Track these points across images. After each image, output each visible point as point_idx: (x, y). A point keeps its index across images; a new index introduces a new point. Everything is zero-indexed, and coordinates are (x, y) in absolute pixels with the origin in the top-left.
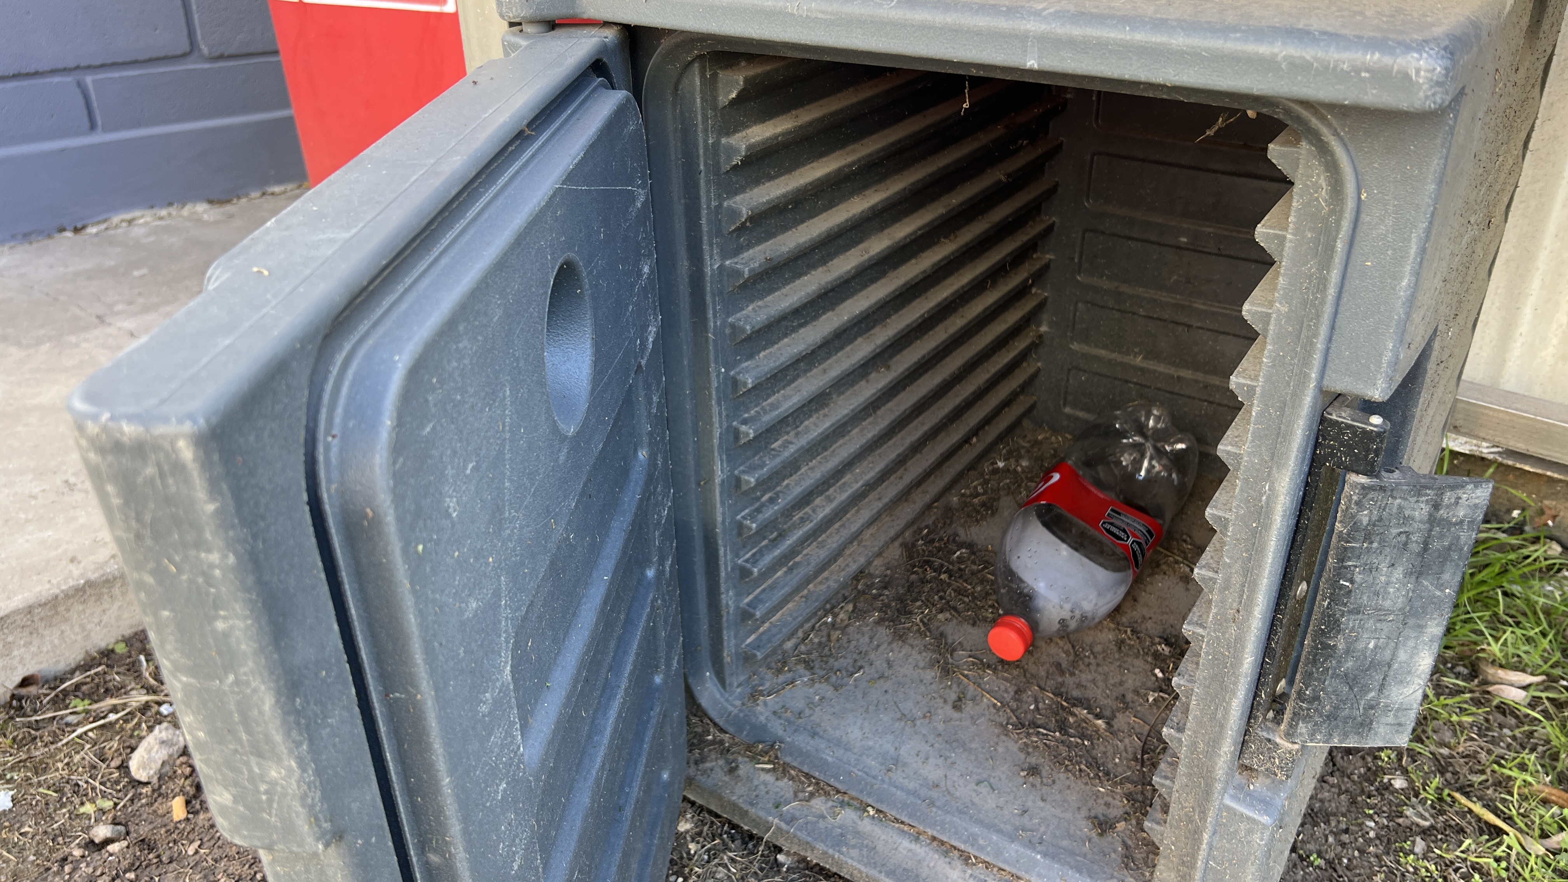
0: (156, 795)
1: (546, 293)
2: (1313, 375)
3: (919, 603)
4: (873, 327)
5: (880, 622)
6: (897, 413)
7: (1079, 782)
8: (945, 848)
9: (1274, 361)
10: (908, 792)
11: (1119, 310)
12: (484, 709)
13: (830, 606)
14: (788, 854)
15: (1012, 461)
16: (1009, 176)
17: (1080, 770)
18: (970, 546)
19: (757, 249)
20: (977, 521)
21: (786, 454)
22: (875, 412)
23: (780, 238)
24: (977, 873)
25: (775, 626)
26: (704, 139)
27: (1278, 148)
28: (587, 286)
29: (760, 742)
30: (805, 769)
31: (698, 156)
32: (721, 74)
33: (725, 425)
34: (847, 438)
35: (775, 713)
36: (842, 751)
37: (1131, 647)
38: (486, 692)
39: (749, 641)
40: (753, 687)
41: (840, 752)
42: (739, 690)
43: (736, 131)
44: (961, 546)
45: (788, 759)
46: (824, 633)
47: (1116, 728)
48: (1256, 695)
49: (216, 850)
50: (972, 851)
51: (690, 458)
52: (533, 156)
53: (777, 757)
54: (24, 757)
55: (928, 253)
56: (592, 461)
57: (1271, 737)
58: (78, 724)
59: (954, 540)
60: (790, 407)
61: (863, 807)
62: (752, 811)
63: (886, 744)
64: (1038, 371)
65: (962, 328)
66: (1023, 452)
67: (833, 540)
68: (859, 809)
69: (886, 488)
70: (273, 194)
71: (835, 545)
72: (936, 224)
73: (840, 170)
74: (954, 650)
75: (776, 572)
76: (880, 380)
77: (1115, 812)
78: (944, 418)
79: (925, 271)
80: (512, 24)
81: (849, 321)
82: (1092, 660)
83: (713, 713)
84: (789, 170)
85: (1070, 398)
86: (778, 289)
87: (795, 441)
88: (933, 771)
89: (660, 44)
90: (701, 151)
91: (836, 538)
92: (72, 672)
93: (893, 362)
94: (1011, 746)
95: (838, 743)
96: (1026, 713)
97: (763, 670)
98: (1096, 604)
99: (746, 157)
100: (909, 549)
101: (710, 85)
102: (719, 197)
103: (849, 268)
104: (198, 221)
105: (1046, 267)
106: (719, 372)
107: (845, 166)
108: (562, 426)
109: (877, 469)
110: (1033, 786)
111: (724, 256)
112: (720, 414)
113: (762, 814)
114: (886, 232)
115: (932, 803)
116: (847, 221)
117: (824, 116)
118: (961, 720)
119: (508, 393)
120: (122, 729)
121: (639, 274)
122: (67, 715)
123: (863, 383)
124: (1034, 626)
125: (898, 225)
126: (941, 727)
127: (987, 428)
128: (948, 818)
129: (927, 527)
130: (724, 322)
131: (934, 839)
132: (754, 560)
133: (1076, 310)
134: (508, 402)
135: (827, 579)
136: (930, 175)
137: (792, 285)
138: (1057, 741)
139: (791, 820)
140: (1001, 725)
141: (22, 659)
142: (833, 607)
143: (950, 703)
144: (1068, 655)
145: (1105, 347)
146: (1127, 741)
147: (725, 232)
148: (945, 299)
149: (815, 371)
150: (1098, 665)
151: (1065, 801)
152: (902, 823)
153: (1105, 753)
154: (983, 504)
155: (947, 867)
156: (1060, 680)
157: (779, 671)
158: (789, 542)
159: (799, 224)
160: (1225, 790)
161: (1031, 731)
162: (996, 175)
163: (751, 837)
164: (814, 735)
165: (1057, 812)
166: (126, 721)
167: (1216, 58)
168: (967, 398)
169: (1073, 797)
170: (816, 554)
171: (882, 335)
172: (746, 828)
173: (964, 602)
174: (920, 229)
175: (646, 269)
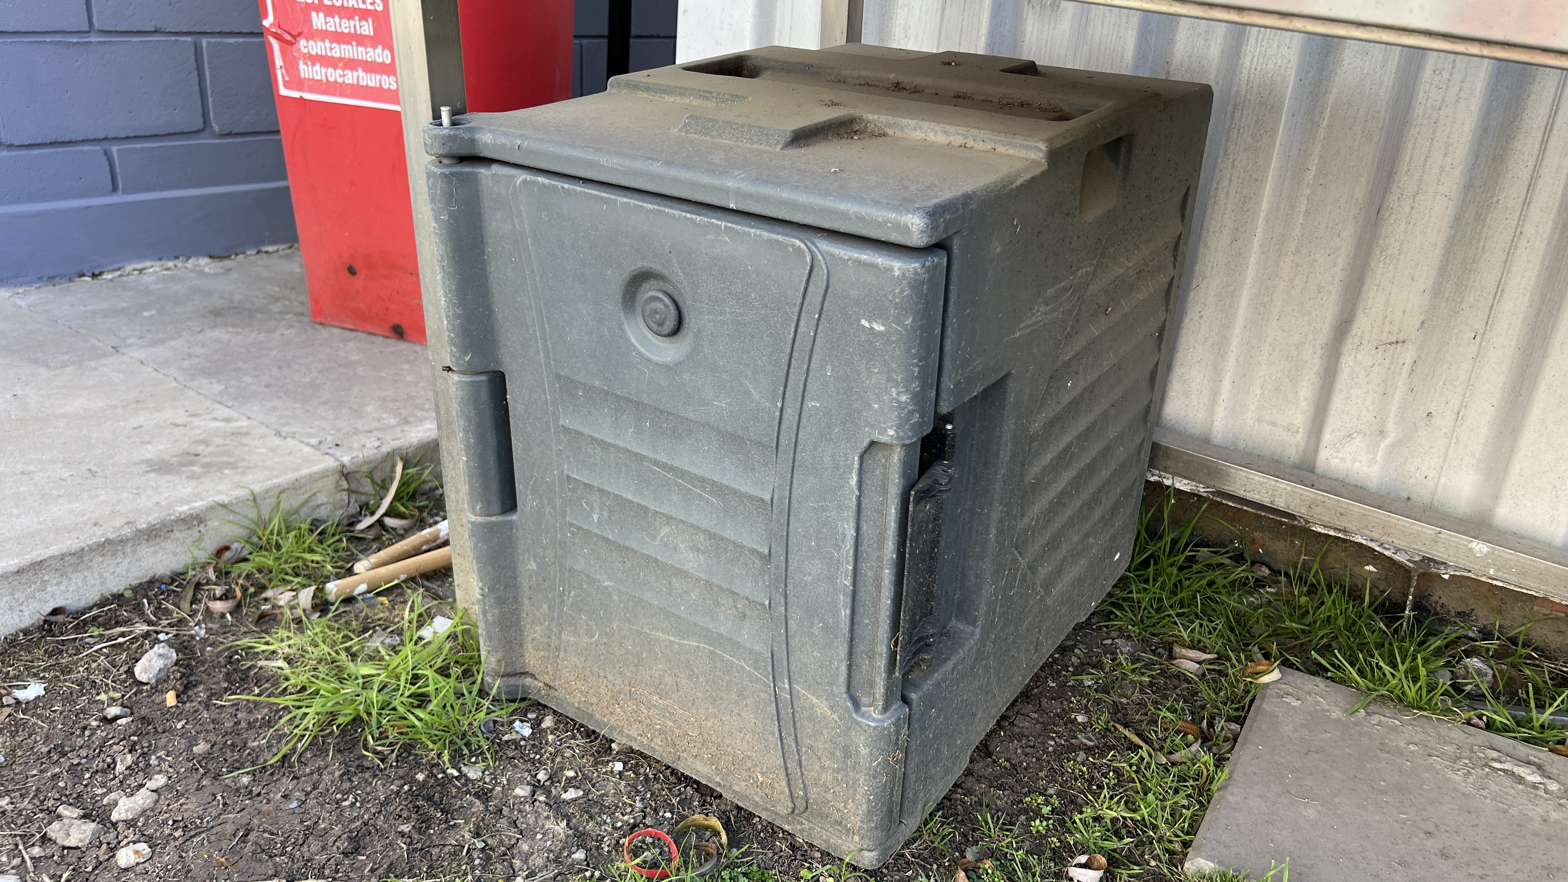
0: (153, 691)
14: (619, 743)
49: (197, 726)
54: (54, 663)
58: (94, 644)
70: (267, 252)
80: (436, 158)
92: (91, 609)
104: (201, 273)
120: (128, 648)
122: (86, 637)
141: (53, 594)
163: (594, 732)
166: (132, 643)
172: (590, 727)
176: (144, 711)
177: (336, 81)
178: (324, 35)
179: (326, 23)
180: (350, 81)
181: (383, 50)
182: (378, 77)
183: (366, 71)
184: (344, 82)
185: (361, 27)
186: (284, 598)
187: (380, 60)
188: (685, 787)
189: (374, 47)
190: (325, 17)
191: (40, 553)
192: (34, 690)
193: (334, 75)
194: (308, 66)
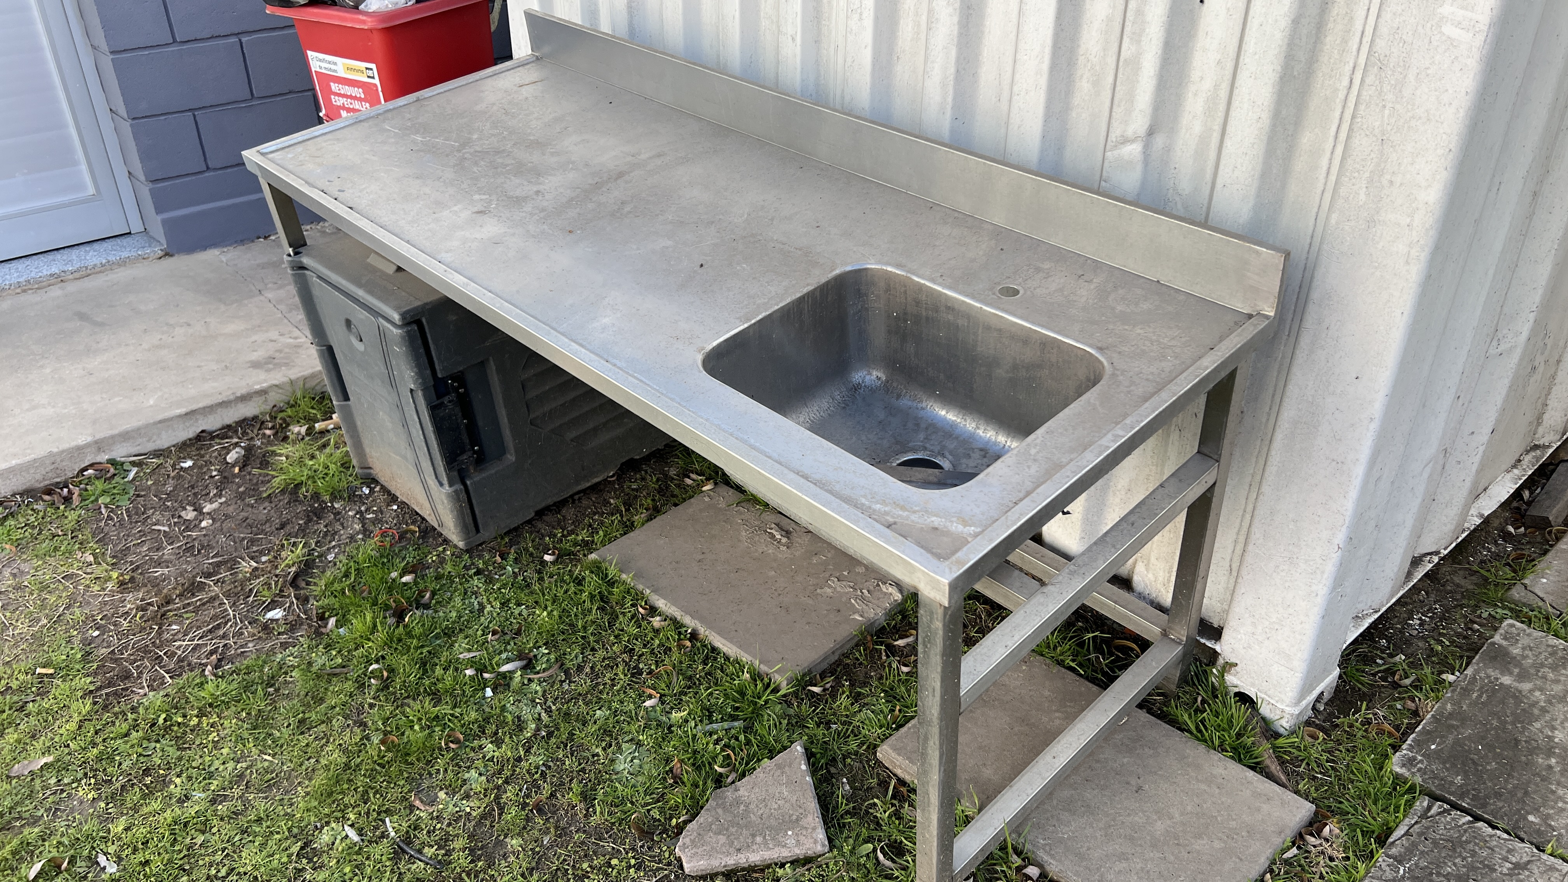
0: (231, 466)
49: (243, 481)
54: (198, 453)
58: (215, 446)
92: (216, 431)
120: (227, 448)
122: (212, 443)
141: (201, 424)
166: (229, 446)
176: (226, 474)
186: (296, 429)
191: (194, 407)
192: (189, 463)
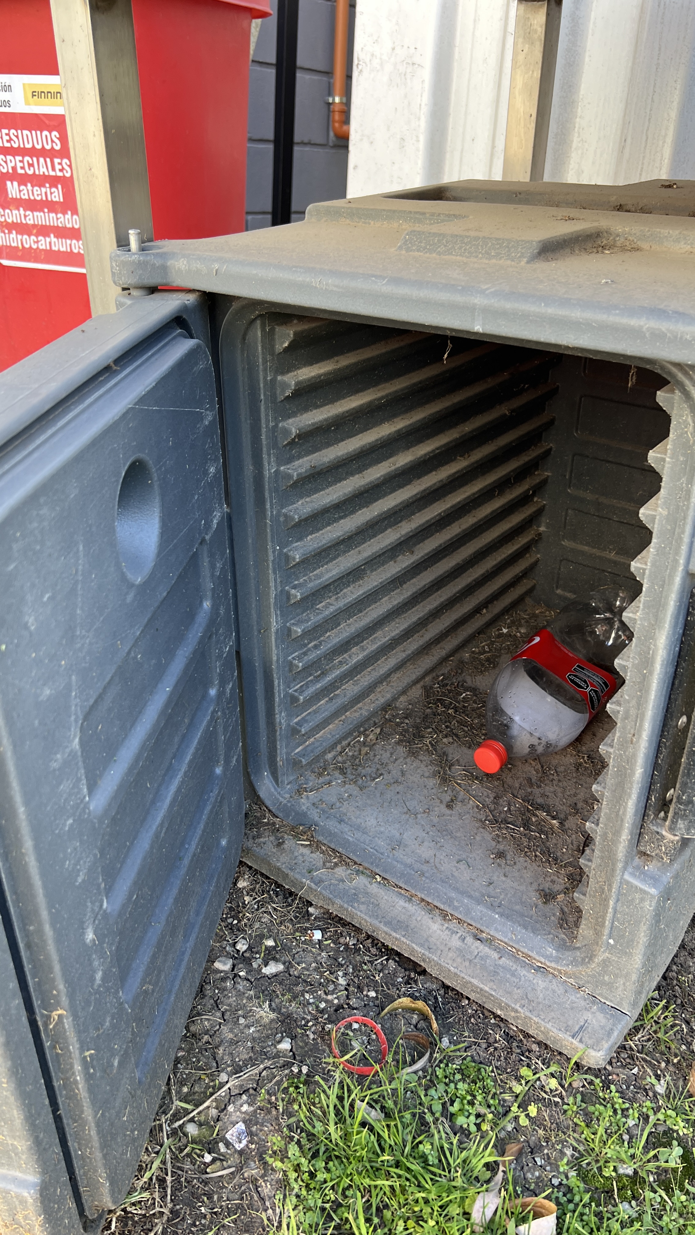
1: (117, 481)
2: (681, 561)
3: (430, 730)
4: (400, 522)
5: (399, 742)
6: (419, 587)
7: (534, 864)
8: (430, 907)
9: (657, 551)
10: (406, 865)
11: (598, 516)
12: (55, 765)
13: (361, 727)
14: (316, 907)
15: (514, 628)
16: (513, 411)
17: (536, 856)
18: (474, 690)
19: (305, 459)
20: (481, 672)
21: (327, 613)
22: (401, 586)
23: (324, 452)
24: (451, 926)
25: (318, 741)
26: (263, 377)
27: (663, 394)
28: (156, 479)
29: (301, 825)
30: (333, 846)
31: (259, 389)
32: (277, 329)
33: (279, 589)
34: (378, 604)
35: (314, 804)
36: (360, 834)
37: (586, 768)
38: (56, 754)
39: (297, 751)
40: (300, 785)
41: (358, 835)
42: (289, 787)
43: (289, 371)
44: (466, 689)
45: (321, 838)
46: (357, 749)
47: (567, 826)
48: (648, 799)
50: (450, 911)
51: (253, 612)
52: (116, 385)
53: (312, 836)
55: (446, 467)
56: (156, 604)
57: (659, 830)
59: (462, 685)
60: (331, 578)
61: (373, 875)
62: (291, 874)
63: (394, 831)
64: (537, 561)
65: (473, 525)
66: (523, 621)
67: (365, 679)
68: (369, 876)
69: (410, 643)
71: (366, 683)
72: (451, 445)
73: (371, 402)
74: (452, 765)
75: (320, 700)
76: (405, 561)
77: (557, 887)
78: (458, 592)
79: (441, 481)
80: (124, 289)
81: (379, 515)
82: (555, 777)
83: (268, 803)
84: (332, 401)
85: (561, 582)
86: (323, 489)
87: (335, 603)
88: (426, 851)
89: (231, 306)
90: (262, 385)
91: (368, 678)
93: (416, 549)
94: (486, 837)
95: (358, 828)
96: (500, 813)
97: (308, 773)
98: (559, 735)
99: (295, 390)
100: (427, 690)
101: (269, 337)
102: (275, 419)
103: (378, 475)
105: (545, 482)
106: (275, 548)
107: (375, 400)
108: (129, 576)
109: (401, 629)
110: (499, 865)
111: (279, 465)
112: (275, 580)
113: (298, 876)
114: (411, 450)
115: (423, 874)
116: (377, 440)
117: (359, 362)
118: (451, 816)
119: (81, 548)
121: (206, 473)
123: (392, 563)
124: (509, 748)
125: (421, 445)
126: (435, 820)
127: (495, 602)
128: (433, 885)
129: (443, 675)
130: (279, 512)
131: (423, 900)
132: (301, 690)
133: (566, 515)
134: (81, 554)
135: (361, 709)
136: (446, 408)
137: (333, 487)
138: (521, 834)
139: (319, 882)
140: (481, 821)
142: (366, 730)
143: (445, 803)
144: (537, 773)
145: (588, 544)
146: (574, 836)
147: (280, 446)
148: (459, 502)
149: (352, 552)
150: (559, 781)
151: (521, 877)
152: (400, 888)
153: (556, 844)
154: (488, 660)
155: (430, 921)
156: (529, 790)
157: (320, 775)
158: (329, 678)
159: (339, 442)
160: (625, 868)
161: (502, 826)
162: (503, 410)
163: (291, 893)
164: (341, 821)
165: (515, 885)
167: (602, 328)
168: (477, 578)
169: (528, 875)
170: (351, 689)
171: (406, 528)
172: (287, 887)
173: (464, 731)
174: (437, 449)
175: (212, 470)
177: (31, 247)
178: (18, 203)
179: (20, 191)
180: (44, 247)
181: (72, 215)
182: (69, 242)
183: (57, 237)
184: (38, 248)
185: (51, 193)
187: (69, 226)
188: (387, 960)
189: (64, 213)
190: (19, 186)
193: (29, 241)
194: (5, 233)
